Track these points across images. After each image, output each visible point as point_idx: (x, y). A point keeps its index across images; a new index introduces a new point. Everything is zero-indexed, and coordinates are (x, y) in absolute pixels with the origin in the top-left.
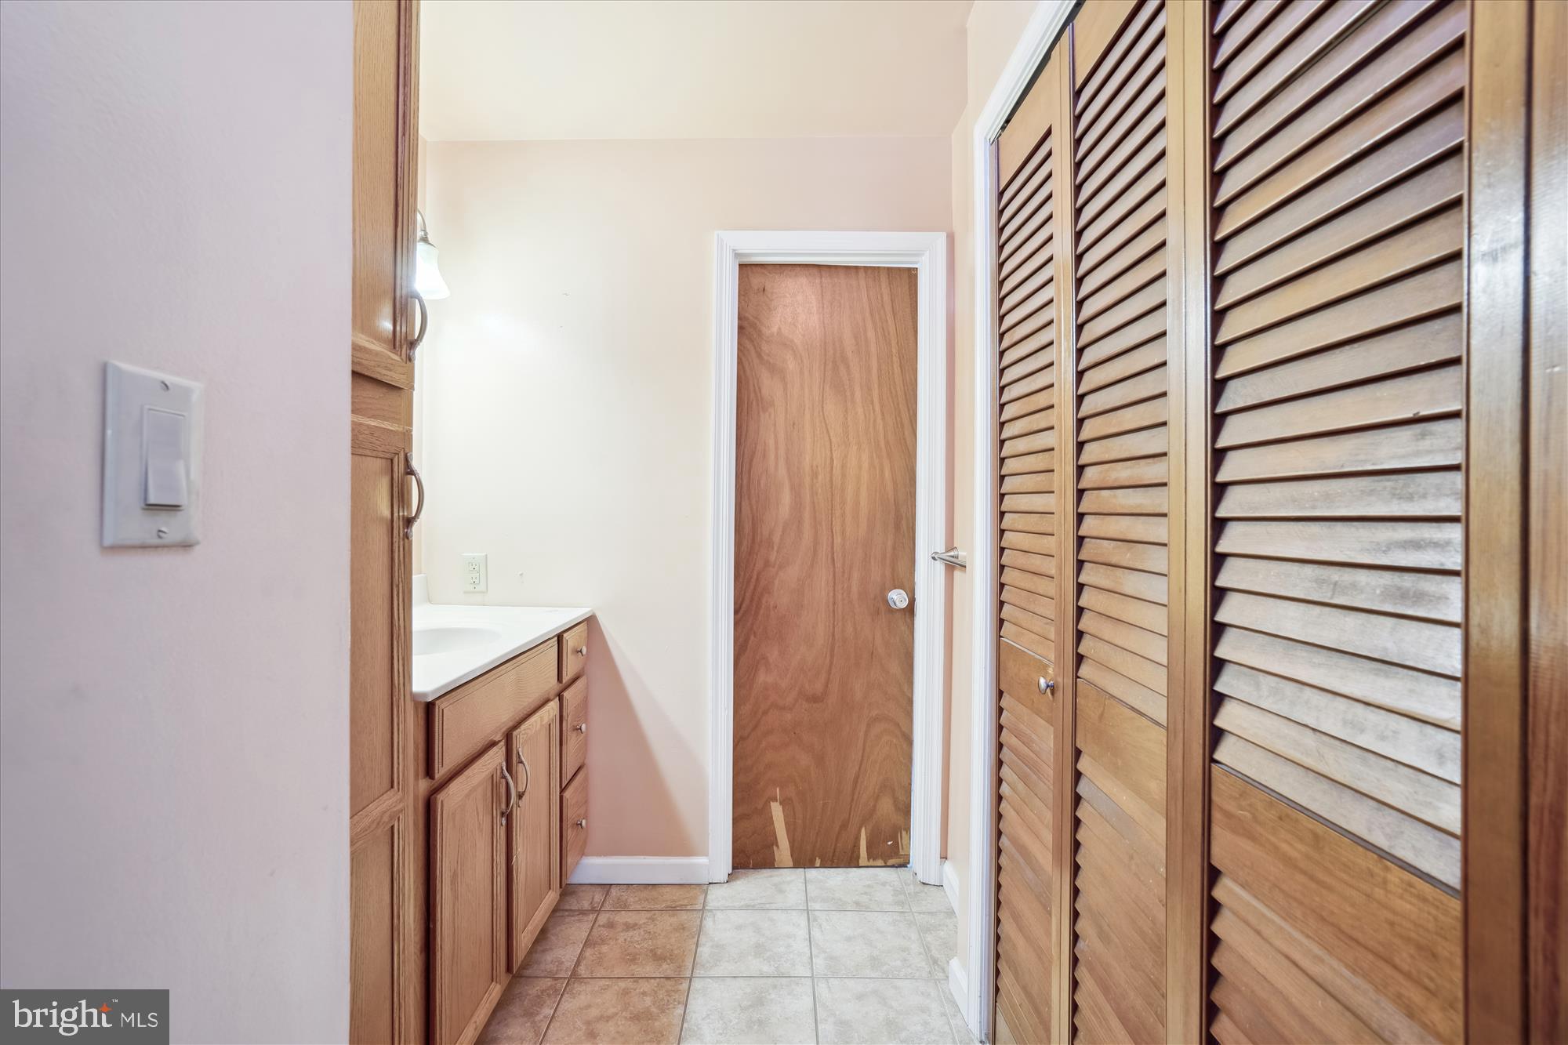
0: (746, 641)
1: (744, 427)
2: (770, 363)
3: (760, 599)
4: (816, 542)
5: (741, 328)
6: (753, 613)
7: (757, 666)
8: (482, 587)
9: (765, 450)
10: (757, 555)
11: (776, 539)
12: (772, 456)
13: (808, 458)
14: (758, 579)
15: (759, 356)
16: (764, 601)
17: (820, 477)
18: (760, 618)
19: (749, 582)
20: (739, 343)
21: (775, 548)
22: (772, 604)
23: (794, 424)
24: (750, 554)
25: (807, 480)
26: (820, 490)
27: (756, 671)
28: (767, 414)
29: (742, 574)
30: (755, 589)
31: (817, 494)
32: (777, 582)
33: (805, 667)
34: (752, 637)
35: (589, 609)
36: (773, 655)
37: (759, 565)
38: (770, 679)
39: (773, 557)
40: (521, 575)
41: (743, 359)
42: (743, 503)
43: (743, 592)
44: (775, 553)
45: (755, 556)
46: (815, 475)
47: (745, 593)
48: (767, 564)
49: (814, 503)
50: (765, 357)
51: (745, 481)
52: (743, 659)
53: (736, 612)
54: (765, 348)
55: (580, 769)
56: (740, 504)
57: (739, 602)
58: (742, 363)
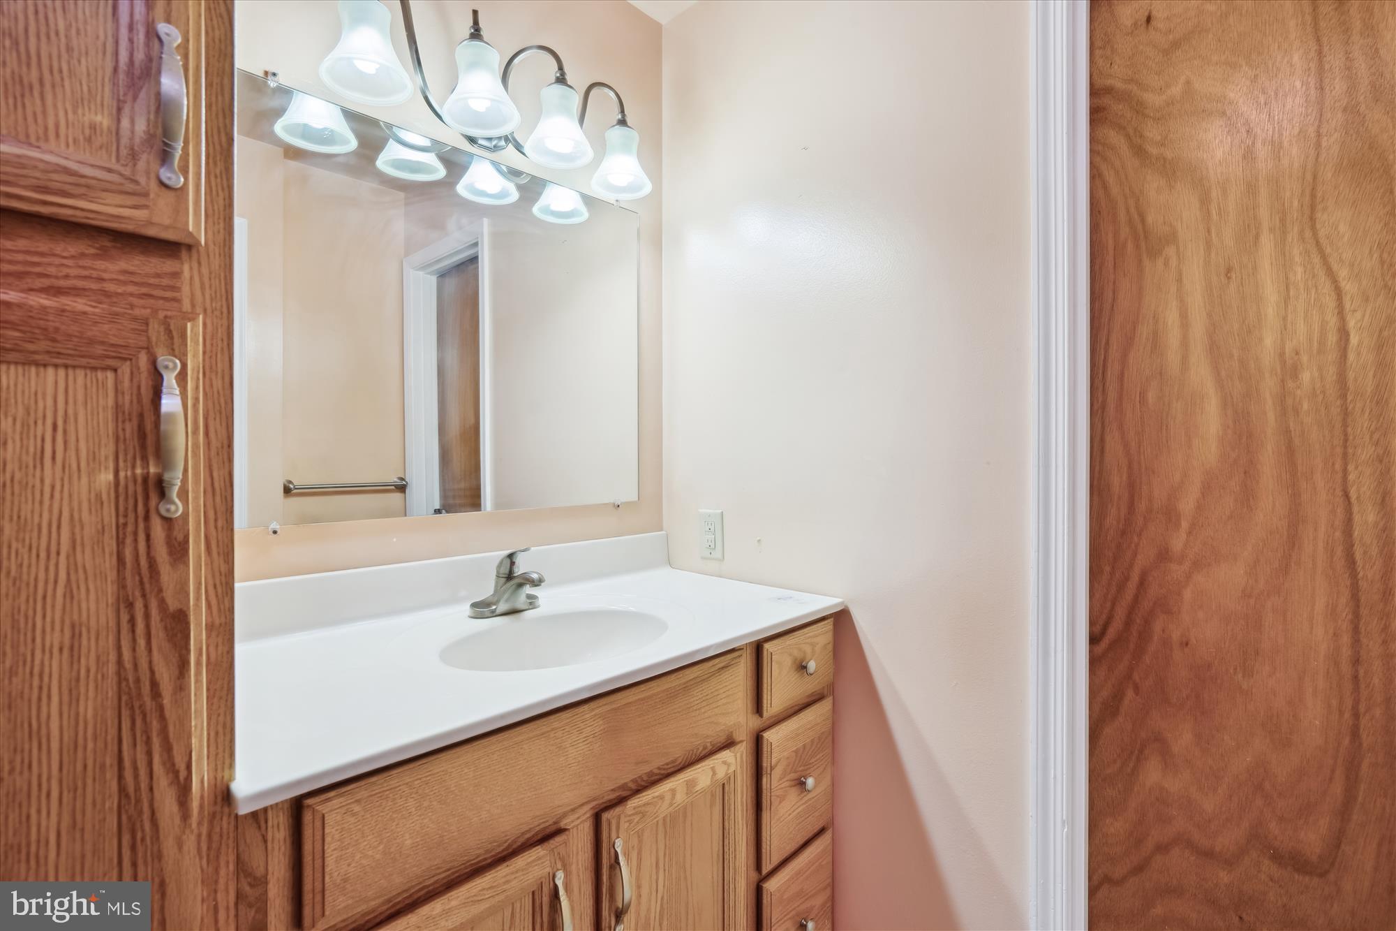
0: (1118, 696)
1: (1108, 295)
2: (1165, 159)
3: (1147, 622)
4: (1296, 518)
5: (1097, 115)
6: (1132, 646)
7: (1141, 751)
8: (718, 554)
9: (1155, 333)
10: (1140, 535)
11: (1187, 505)
12: (1173, 338)
13: (1269, 341)
14: (1142, 583)
15: (1139, 151)
16: (1157, 627)
17: (1306, 376)
18: (1147, 659)
19: (1121, 587)
20: (1093, 140)
21: (1185, 525)
22: (1176, 635)
23: (1229, 270)
24: (1123, 533)
25: (1269, 386)
26: (1305, 406)
27: (1138, 760)
28: (1160, 262)
29: (1107, 569)
30: (1136, 599)
31: (1296, 411)
32: (1188, 594)
33: (1267, 786)
34: (1130, 693)
35: (840, 600)
36: (1182, 739)
37: (1145, 556)
38: (1174, 785)
39: (1177, 542)
40: (759, 541)
41: (1104, 167)
42: (1108, 438)
43: (1109, 605)
44: (1184, 536)
45: (1136, 539)
46: (1290, 371)
47: (1113, 605)
48: (1164, 555)
49: (1287, 431)
50: (1154, 151)
51: (1112, 395)
52: (1108, 731)
53: (1094, 640)
54: (1152, 132)
55: (821, 831)
56: (1102, 440)
57: (1101, 622)
58: (1100, 175)
